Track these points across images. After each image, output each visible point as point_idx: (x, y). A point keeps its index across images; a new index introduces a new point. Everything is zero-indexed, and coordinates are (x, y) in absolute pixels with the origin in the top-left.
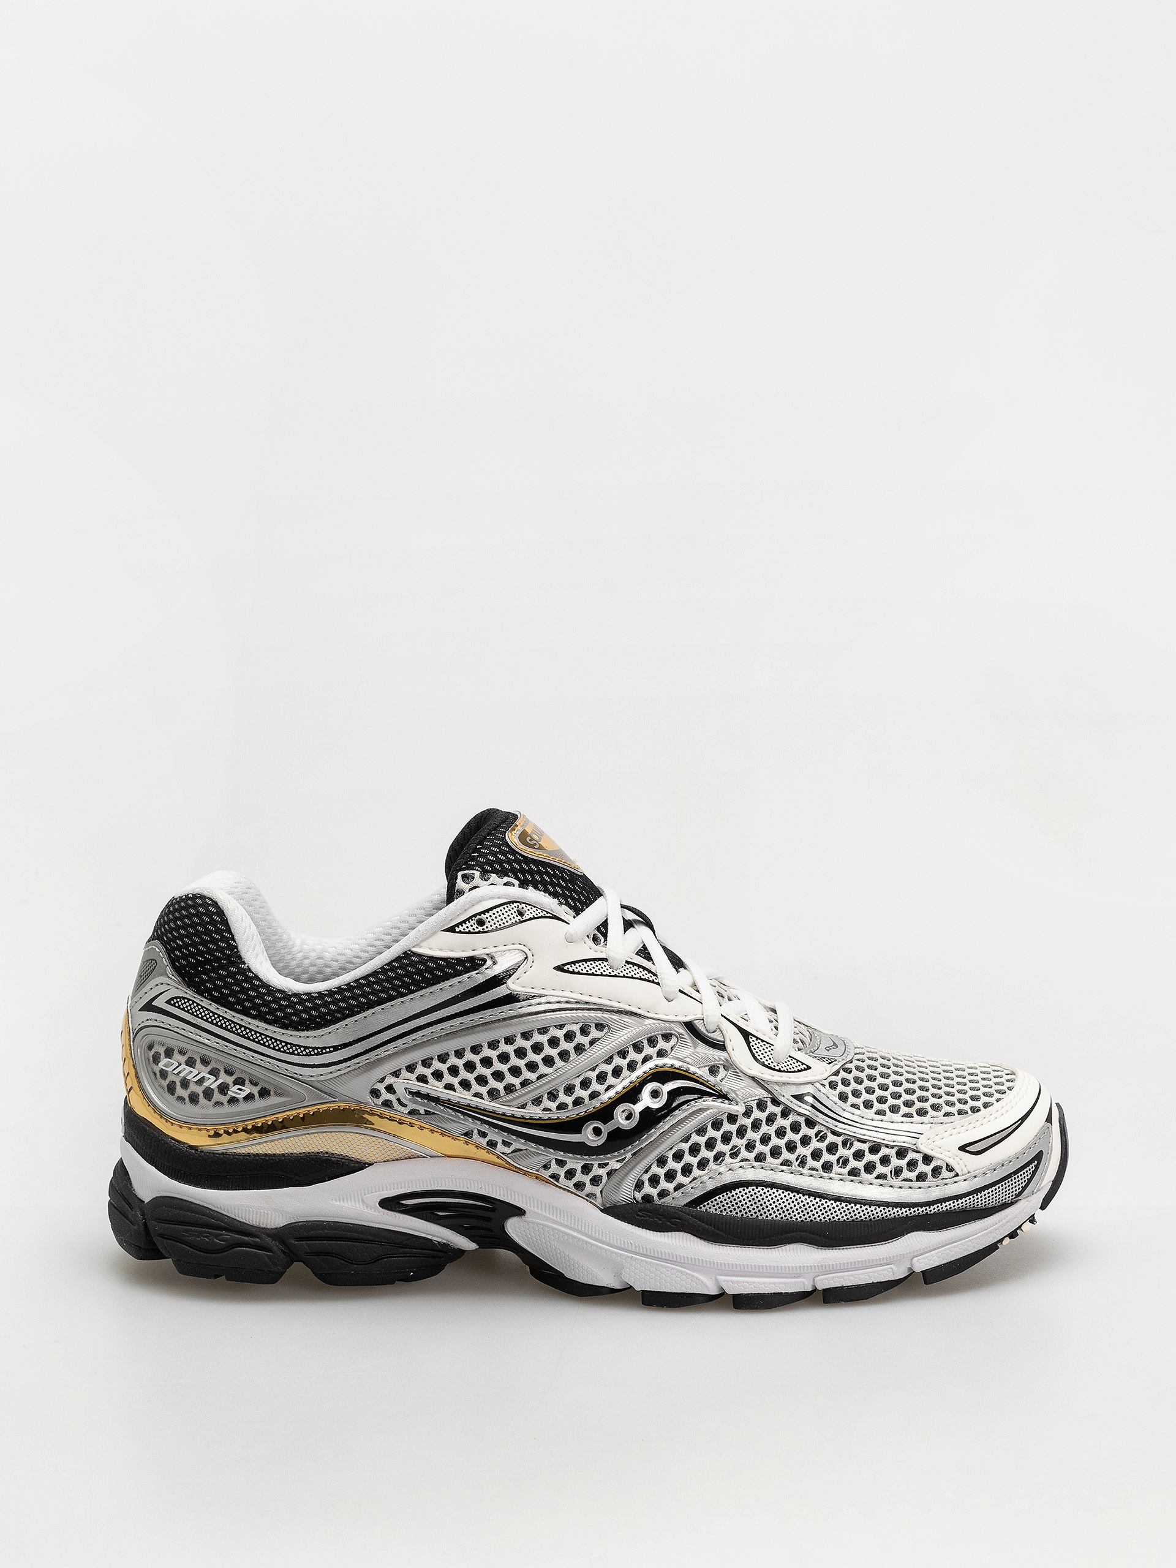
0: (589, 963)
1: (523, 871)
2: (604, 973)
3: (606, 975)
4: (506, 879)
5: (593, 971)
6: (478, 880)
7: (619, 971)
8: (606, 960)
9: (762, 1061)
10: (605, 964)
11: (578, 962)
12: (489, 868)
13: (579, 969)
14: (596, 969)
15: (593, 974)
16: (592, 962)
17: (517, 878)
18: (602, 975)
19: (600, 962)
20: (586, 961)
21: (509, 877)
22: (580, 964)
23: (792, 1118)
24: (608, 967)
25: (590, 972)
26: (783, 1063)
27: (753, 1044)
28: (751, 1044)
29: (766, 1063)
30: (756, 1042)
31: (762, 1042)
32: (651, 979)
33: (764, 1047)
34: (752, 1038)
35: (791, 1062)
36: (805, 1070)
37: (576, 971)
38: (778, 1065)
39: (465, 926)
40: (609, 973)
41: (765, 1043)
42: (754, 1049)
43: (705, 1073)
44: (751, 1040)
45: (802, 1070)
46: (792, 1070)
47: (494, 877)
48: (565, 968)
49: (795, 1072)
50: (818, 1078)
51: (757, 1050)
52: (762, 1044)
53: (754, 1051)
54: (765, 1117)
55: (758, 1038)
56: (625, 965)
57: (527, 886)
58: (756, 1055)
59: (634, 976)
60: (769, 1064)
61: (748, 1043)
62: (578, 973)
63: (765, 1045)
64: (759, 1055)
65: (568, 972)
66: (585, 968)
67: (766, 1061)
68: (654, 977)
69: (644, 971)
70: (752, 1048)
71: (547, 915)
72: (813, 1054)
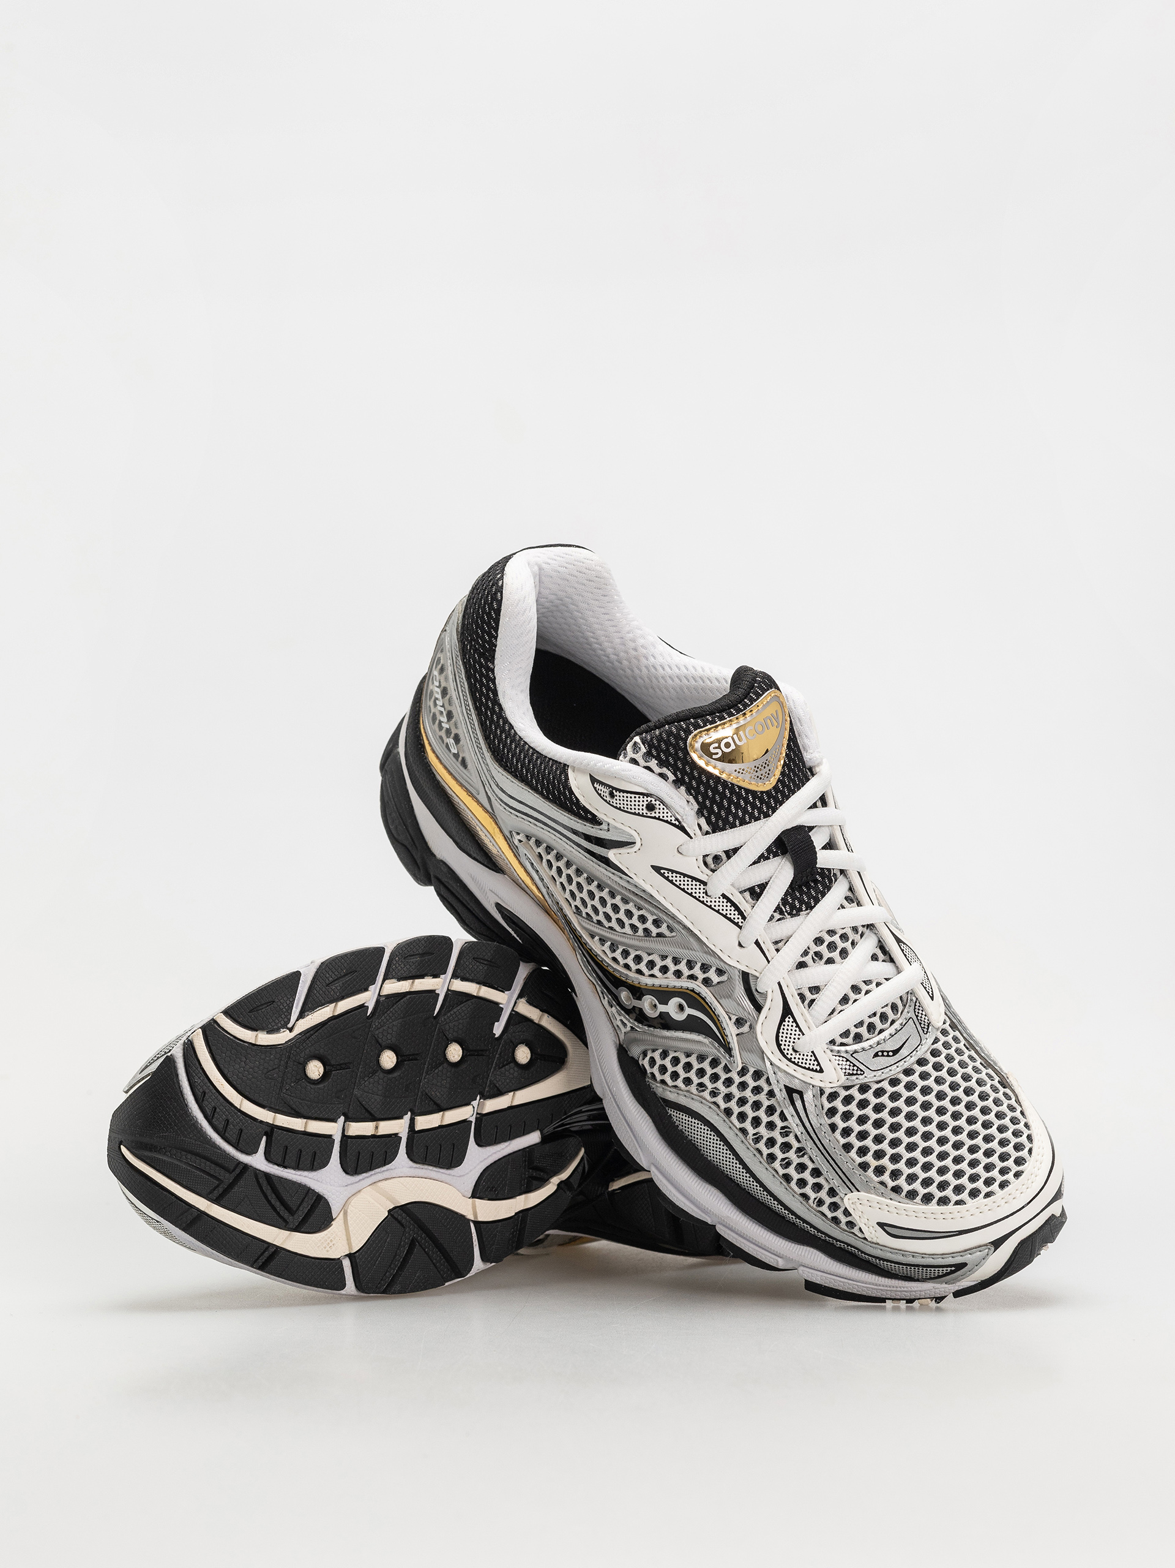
0: (686, 879)
1: (684, 772)
2: (694, 894)
3: (695, 897)
4: (665, 770)
5: (686, 887)
7: (709, 899)
8: (705, 884)
9: (781, 1042)
10: (702, 887)
11: (677, 872)
12: (655, 753)
13: (674, 879)
14: (690, 887)
15: (683, 890)
16: (690, 880)
17: (675, 774)
18: (691, 894)
19: (698, 883)
20: (685, 875)
21: (669, 770)
22: (678, 875)
23: (773, 1101)
24: (702, 891)
25: (682, 887)
26: (800, 1054)
27: (786, 1023)
28: (784, 1023)
29: (783, 1047)
30: (790, 1024)
31: (796, 1027)
32: (736, 921)
33: (793, 1032)
34: (789, 1018)
35: (809, 1058)
36: (816, 1071)
37: (670, 878)
38: (791, 1054)
39: (600, 788)
40: (699, 897)
41: (797, 1029)
42: (783, 1029)
43: (730, 1019)
44: (787, 1019)
45: (812, 1070)
46: (804, 1065)
47: (653, 763)
48: (662, 871)
49: (805, 1068)
50: (822, 1085)
51: (785, 1031)
52: (794, 1028)
53: (781, 1031)
54: (753, 1086)
55: (795, 1021)
56: (719, 898)
57: (681, 785)
58: (781, 1034)
59: (721, 911)
60: (784, 1049)
61: (782, 1020)
62: (671, 882)
63: (796, 1031)
64: (782, 1037)
65: (662, 875)
66: (680, 881)
67: (785, 1045)
68: (740, 920)
69: (734, 911)
70: (782, 1027)
71: (673, 822)
72: (851, 1055)
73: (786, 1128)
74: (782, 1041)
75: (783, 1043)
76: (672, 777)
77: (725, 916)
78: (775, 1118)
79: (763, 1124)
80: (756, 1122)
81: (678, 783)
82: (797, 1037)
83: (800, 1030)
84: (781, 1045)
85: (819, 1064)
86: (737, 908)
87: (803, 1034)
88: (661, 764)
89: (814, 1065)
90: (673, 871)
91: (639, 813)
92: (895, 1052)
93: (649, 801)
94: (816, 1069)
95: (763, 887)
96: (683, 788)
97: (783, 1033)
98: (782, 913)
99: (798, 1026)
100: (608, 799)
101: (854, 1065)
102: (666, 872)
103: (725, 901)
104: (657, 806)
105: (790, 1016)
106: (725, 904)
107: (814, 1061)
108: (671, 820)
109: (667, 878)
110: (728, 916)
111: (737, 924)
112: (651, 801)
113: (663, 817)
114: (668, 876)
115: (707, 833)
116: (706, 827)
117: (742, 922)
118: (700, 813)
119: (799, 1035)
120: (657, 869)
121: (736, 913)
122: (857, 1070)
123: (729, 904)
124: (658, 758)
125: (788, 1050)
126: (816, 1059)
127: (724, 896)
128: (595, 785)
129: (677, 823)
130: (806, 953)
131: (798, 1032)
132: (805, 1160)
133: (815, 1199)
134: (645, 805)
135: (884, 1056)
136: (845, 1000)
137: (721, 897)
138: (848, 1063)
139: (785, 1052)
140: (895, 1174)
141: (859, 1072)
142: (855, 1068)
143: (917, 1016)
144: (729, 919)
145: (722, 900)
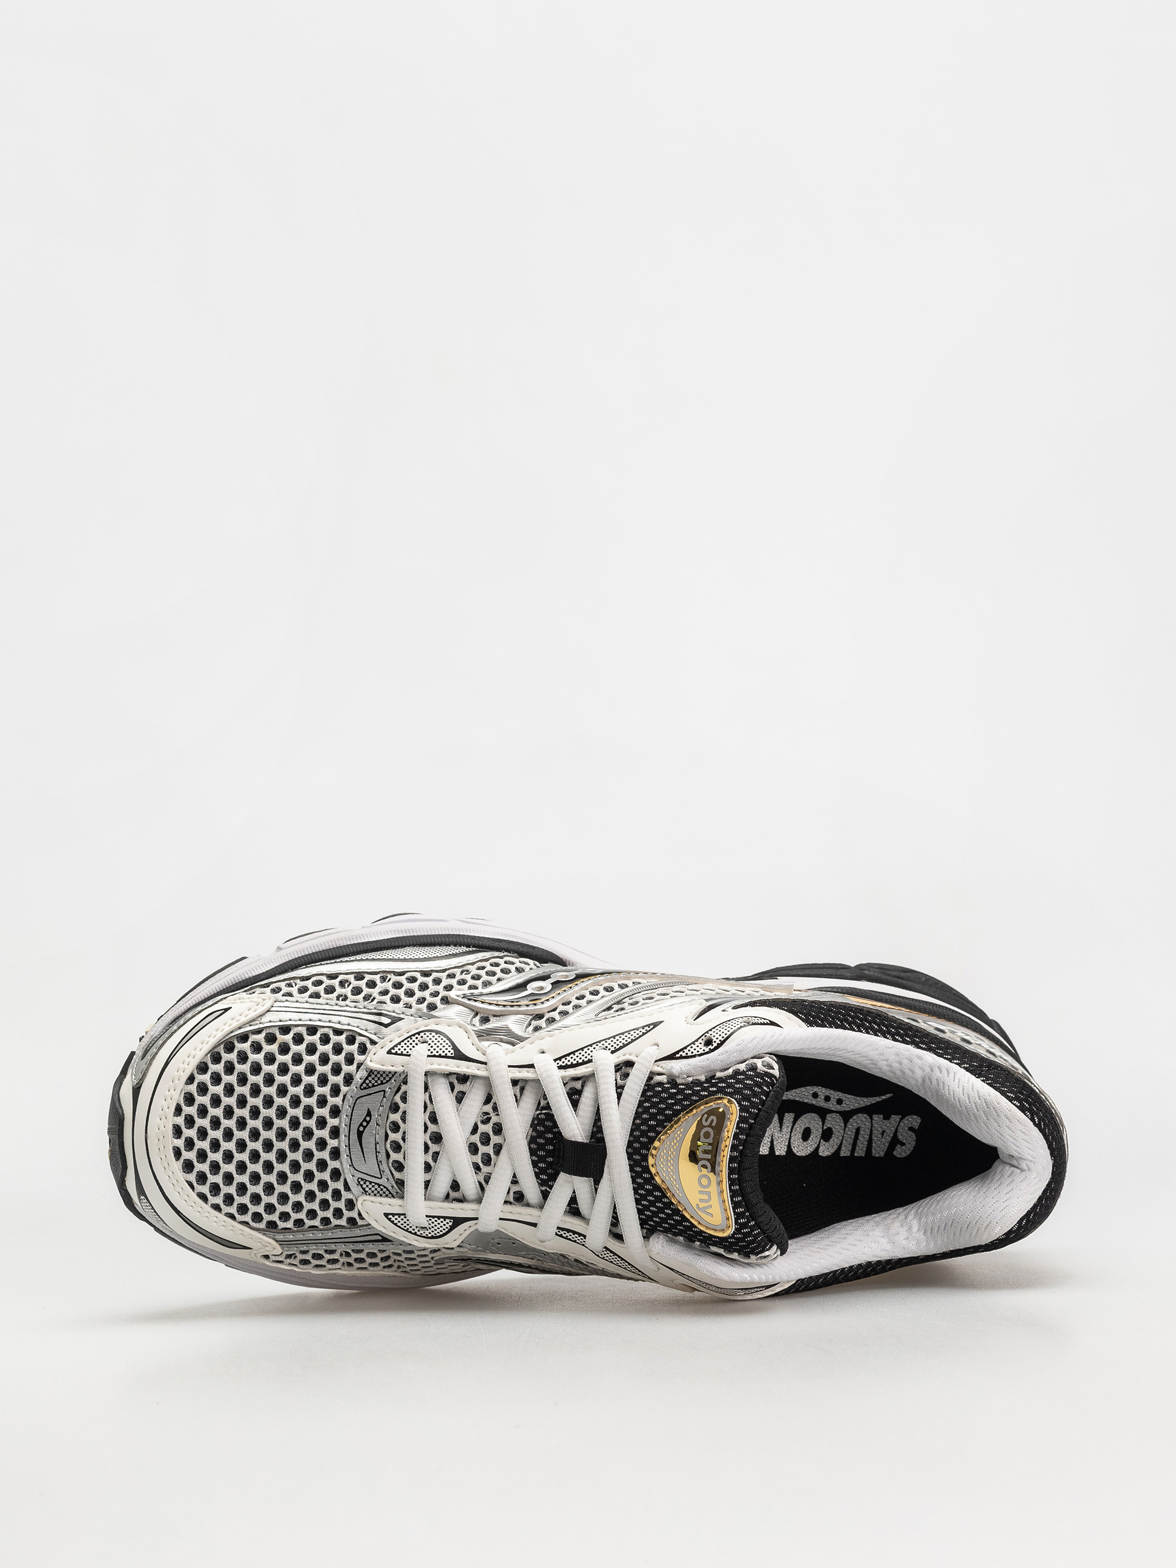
0: (629, 1041)
3: (612, 1038)
4: (730, 1071)
5: (624, 1037)
7: (598, 1048)
8: (612, 1052)
10: (613, 1049)
11: (641, 1037)
12: (749, 1074)
13: (637, 1032)
14: (620, 1040)
15: (624, 1033)
16: (626, 1043)
17: (719, 1078)
18: (618, 1036)
20: (633, 1041)
21: (726, 1075)
22: (638, 1036)
23: (401, 1004)
24: (609, 1047)
25: (627, 1034)
26: (416, 1043)
28: (451, 1047)
29: (434, 1034)
30: (446, 1052)
31: (440, 1054)
32: (563, 1060)
33: (438, 1049)
34: (452, 1054)
35: (408, 1049)
38: (422, 1037)
41: (437, 1054)
42: (447, 1044)
45: (396, 1046)
46: (405, 1042)
48: (652, 1027)
49: (403, 1040)
50: (379, 1046)
51: (444, 1044)
52: (440, 1052)
53: (448, 1041)
55: (446, 1057)
57: (706, 1078)
58: (445, 1039)
60: (431, 1034)
61: (455, 1047)
63: (437, 1052)
64: (442, 1039)
66: (632, 1035)
67: (433, 1037)
68: (561, 1063)
69: (572, 1063)
70: (450, 1044)
72: (384, 1091)
73: (371, 1000)
74: (439, 1037)
75: (436, 1036)
77: (573, 1053)
78: (387, 998)
79: (391, 988)
80: (398, 986)
81: (711, 1076)
82: (432, 1050)
83: (434, 1056)
84: (436, 1034)
85: (396, 1054)
86: (573, 1066)
87: (428, 1056)
89: (399, 1049)
90: (644, 1034)
92: (360, 1136)
94: (394, 1049)
96: (703, 1078)
97: (445, 1041)
98: (543, 1109)
99: (440, 1056)
101: (373, 1086)
102: (649, 1029)
103: (586, 1060)
104: (704, 1048)
106: (583, 1058)
107: (402, 1052)
108: (683, 1053)
109: (642, 1027)
110: (572, 1055)
111: (560, 1059)
112: (712, 1046)
113: (692, 1047)
114: (643, 1029)
115: (650, 1078)
116: (656, 1079)
117: (558, 1064)
118: (673, 1081)
119: (432, 1052)
120: (656, 1024)
121: (569, 1063)
122: (367, 1085)
123: (580, 1061)
124: (743, 1073)
125: (428, 1036)
126: (402, 1054)
129: (678, 1056)
131: (435, 1053)
136: (433, 1119)
137: (591, 1058)
138: (379, 1082)
139: (428, 1034)
140: (257, 1048)
141: (365, 1085)
142: (370, 1085)
144: (569, 1054)
145: (589, 1057)
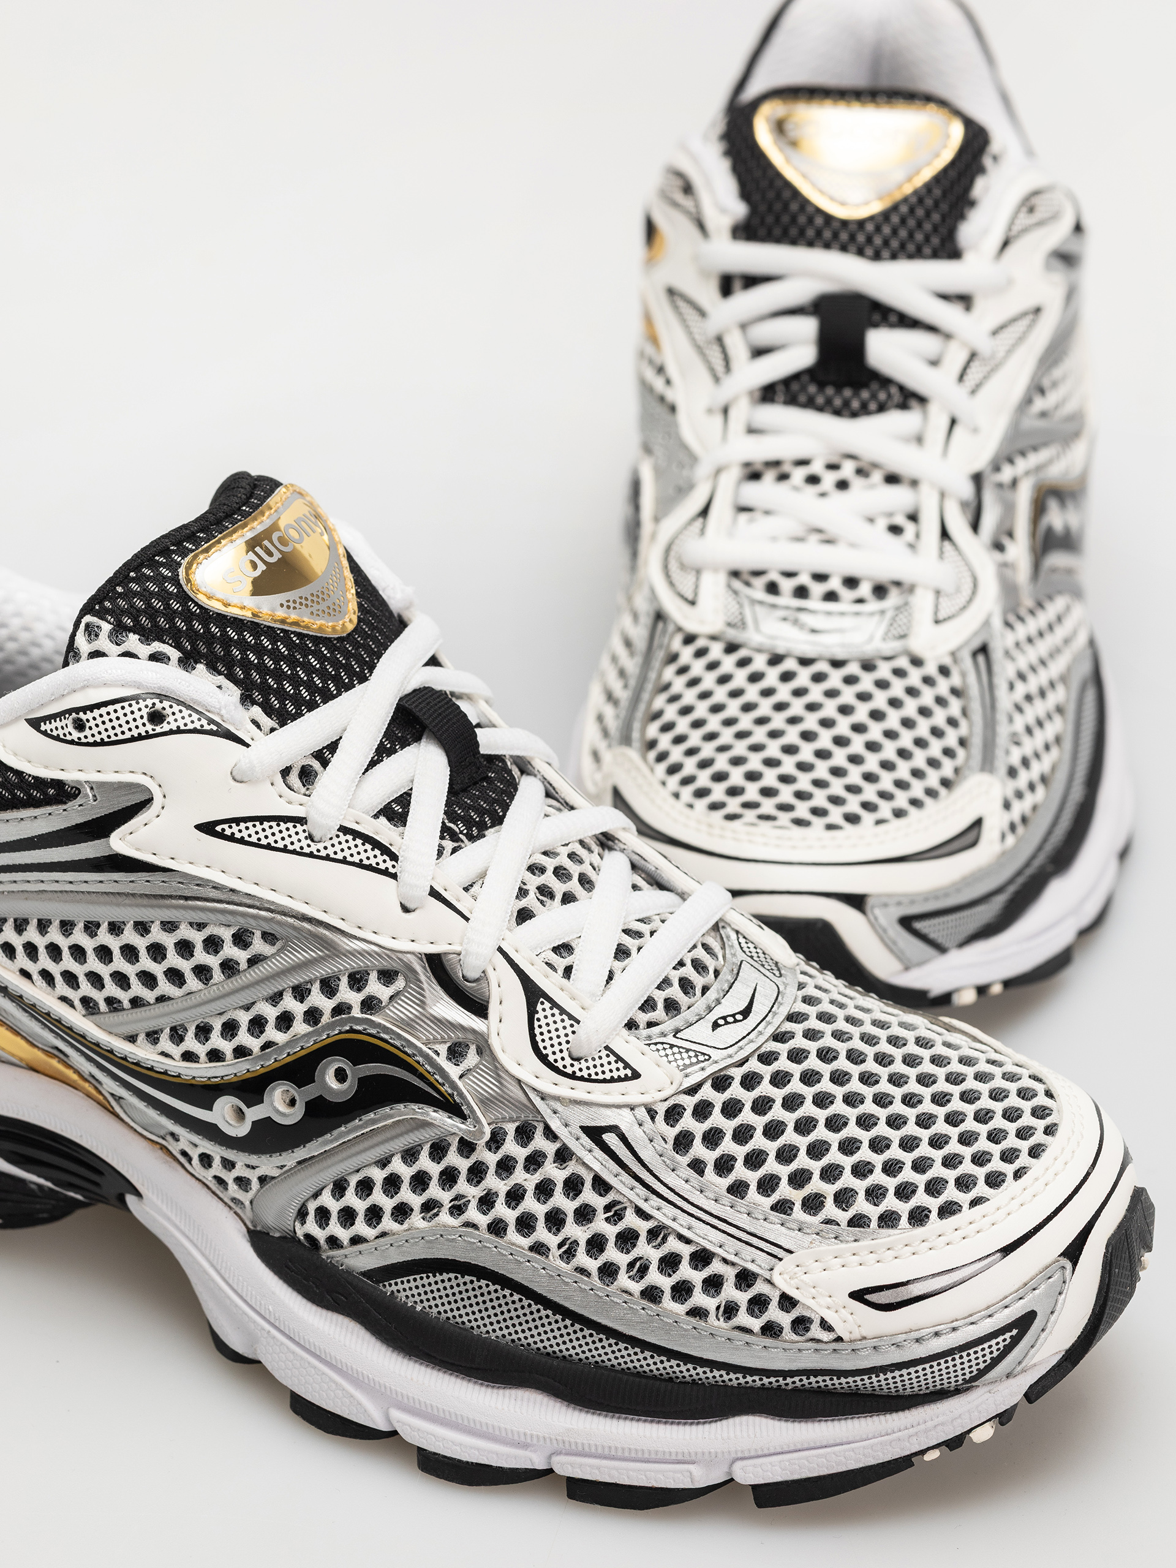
0: (266, 825)
1: (192, 635)
2: (290, 847)
3: (294, 852)
4: (157, 646)
5: (271, 840)
6: (103, 642)
7: (320, 846)
8: (301, 821)
9: (544, 1052)
10: (299, 828)
11: (245, 820)
12: (129, 622)
13: (245, 834)
14: (278, 837)
15: (268, 847)
16: (274, 824)
17: (178, 646)
18: (285, 850)
19: (290, 825)
20: (261, 819)
21: (164, 642)
22: (250, 824)
23: (572, 1168)
24: (302, 836)
25: (264, 842)
26: (586, 1061)
27: (540, 1015)
28: (536, 1016)
29: (551, 1058)
30: (549, 1012)
31: (561, 1014)
32: (382, 866)
33: (560, 1025)
34: (542, 1003)
35: (605, 1060)
36: (626, 1078)
37: (238, 835)
38: (572, 1065)
39: (54, 725)
40: (302, 848)
41: (565, 1017)
42: (540, 1027)
43: (438, 1054)
44: (539, 1007)
45: (620, 1079)
46: (601, 1077)
47: (133, 641)
48: (219, 828)
49: (604, 1081)
50: (647, 1099)
51: (545, 1029)
52: (558, 1018)
53: (537, 1031)
54: (524, 1157)
55: (554, 1004)
56: (338, 836)
57: (196, 663)
58: (539, 1038)
59: (349, 859)
60: (556, 1061)
61: (532, 1013)
62: (242, 841)
63: (563, 1021)
64: (543, 1041)
65: (221, 836)
66: (257, 833)
67: (554, 1053)
68: (389, 864)
69: (372, 850)
70: (536, 1024)
71: (207, 727)
72: (674, 1036)
73: (614, 1205)
74: (545, 1048)
75: (549, 1051)
76: (174, 654)
77: (360, 865)
78: (588, 1196)
79: (570, 1219)
80: (555, 1220)
81: (187, 661)
82: (569, 1030)
83: (571, 1017)
84: (547, 1055)
85: (627, 1065)
86: (376, 844)
87: (578, 1022)
88: (147, 636)
89: (618, 1069)
90: (237, 821)
91: (139, 734)
92: (746, 1012)
93: (150, 706)
94: (626, 1075)
95: (405, 799)
96: (201, 667)
97: (542, 1034)
98: (454, 837)
99: (563, 1011)
100: (76, 735)
101: (688, 1050)
102: (226, 826)
103: (349, 837)
104: (169, 711)
105: (542, 999)
106: (352, 844)
107: (616, 1062)
108: (202, 726)
109: (231, 838)
110: (366, 862)
111: (385, 872)
112: (154, 704)
113: (186, 725)
114: (233, 834)
115: (272, 730)
116: (267, 722)
117: (394, 866)
118: (247, 699)
119: (572, 1026)
120: (208, 828)
121: (377, 852)
122: (696, 1056)
123: (359, 842)
124: (137, 629)
125: (563, 1059)
126: (619, 1059)
127: (344, 830)
128: (43, 727)
129: (215, 728)
130: (522, 893)
131: (568, 1022)
132: (673, 1245)
133: (718, 1308)
134: (146, 717)
135: (730, 1023)
136: (622, 953)
137: (341, 834)
138: (675, 1050)
139: (560, 1065)
140: (844, 1198)
141: (701, 1058)
142: (692, 1054)
143: (752, 957)
144: (369, 868)
145: (343, 838)
